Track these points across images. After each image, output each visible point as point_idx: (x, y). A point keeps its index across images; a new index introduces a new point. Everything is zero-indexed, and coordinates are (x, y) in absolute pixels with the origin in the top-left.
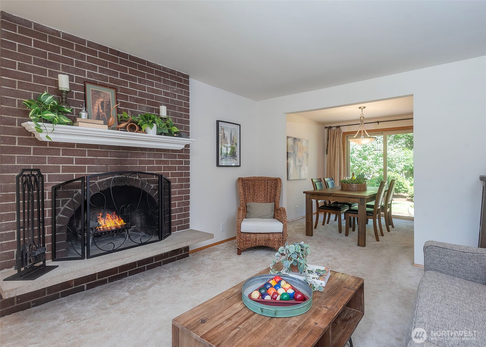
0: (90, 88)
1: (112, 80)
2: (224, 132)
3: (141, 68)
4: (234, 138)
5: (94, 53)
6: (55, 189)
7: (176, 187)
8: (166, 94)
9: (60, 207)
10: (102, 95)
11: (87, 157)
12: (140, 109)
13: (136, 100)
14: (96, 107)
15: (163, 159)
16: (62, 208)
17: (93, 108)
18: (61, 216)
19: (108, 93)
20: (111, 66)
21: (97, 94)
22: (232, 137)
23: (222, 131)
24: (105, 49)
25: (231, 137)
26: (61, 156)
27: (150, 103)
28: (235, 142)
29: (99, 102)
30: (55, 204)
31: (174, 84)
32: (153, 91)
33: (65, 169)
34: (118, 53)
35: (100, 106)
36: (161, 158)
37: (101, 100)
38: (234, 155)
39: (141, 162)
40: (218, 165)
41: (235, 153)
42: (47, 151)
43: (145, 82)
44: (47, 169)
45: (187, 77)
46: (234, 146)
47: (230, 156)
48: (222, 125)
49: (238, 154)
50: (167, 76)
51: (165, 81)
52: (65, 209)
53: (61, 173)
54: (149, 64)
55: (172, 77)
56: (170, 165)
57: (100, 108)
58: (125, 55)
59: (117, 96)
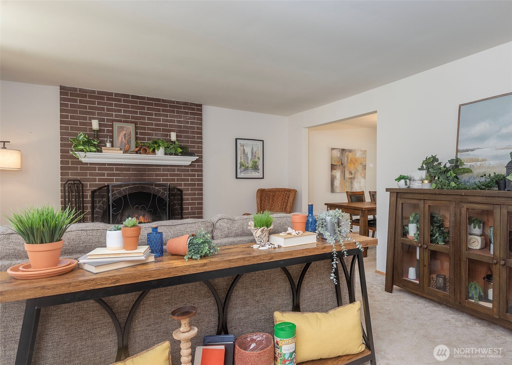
0: (116, 125)
1: (133, 118)
2: (243, 148)
3: (156, 105)
4: (255, 153)
5: (120, 100)
6: (93, 192)
7: (189, 194)
8: (179, 122)
9: (97, 204)
10: (125, 129)
11: (115, 172)
12: (156, 135)
13: (153, 130)
14: (120, 138)
15: (176, 173)
16: (98, 205)
17: (118, 138)
18: (97, 210)
19: (129, 127)
20: (132, 107)
21: (121, 129)
22: (254, 152)
23: (242, 148)
24: (127, 96)
25: (252, 153)
26: (97, 172)
27: (164, 130)
28: (257, 156)
29: (122, 134)
30: (93, 202)
31: (187, 113)
32: (167, 121)
33: (100, 180)
34: (138, 97)
35: (123, 137)
36: (175, 171)
37: (124, 132)
38: (256, 168)
39: (157, 175)
40: (237, 178)
41: (257, 166)
42: (88, 169)
43: (160, 115)
44: (88, 180)
45: (201, 105)
46: (257, 160)
47: (252, 170)
48: (241, 142)
49: (260, 167)
50: (180, 108)
51: (178, 112)
52: (100, 205)
53: (97, 183)
54: (164, 101)
55: (185, 108)
56: (183, 177)
57: (123, 138)
58: (143, 98)
59: (136, 128)
